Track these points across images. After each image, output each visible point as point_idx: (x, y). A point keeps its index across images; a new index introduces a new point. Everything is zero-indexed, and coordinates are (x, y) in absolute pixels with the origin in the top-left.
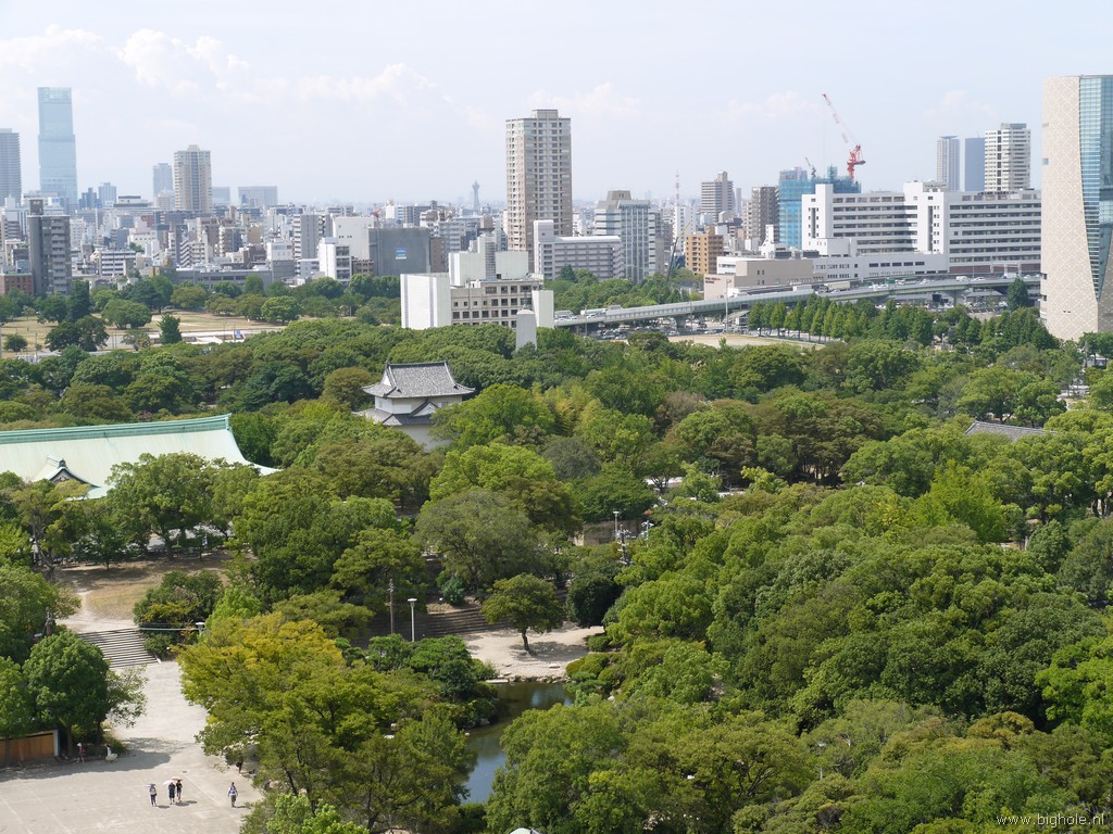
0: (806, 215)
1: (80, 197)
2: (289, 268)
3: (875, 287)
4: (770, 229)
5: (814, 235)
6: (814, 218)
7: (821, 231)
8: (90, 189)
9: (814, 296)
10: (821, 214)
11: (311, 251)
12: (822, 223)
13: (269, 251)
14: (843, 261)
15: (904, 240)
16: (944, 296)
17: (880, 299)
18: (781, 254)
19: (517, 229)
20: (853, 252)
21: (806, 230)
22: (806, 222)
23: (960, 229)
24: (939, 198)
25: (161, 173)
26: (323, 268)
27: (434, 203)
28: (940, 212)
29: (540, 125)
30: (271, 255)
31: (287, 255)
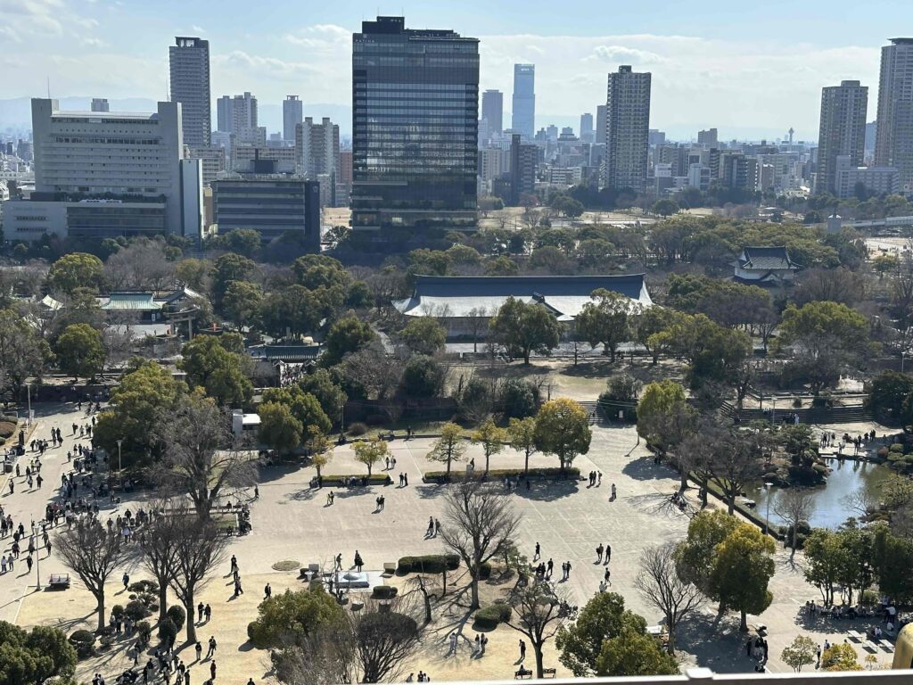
1: (536, 133)
2: (669, 182)
8: (543, 129)
11: (683, 172)
13: (656, 171)
19: (824, 161)
25: (586, 119)
26: (691, 183)
27: (764, 142)
29: (847, 91)
30: (657, 174)
31: (668, 174)
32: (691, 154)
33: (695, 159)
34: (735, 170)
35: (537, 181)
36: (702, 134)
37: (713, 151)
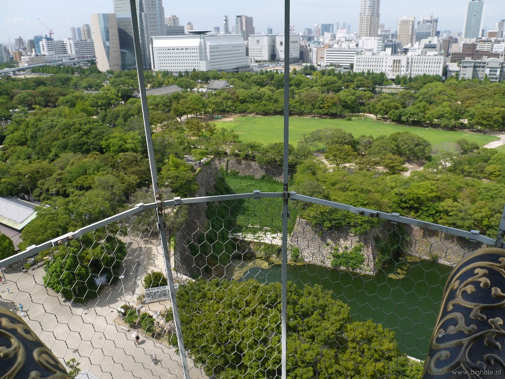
0: (41, 46)
3: (60, 62)
4: (33, 50)
5: (44, 51)
6: (43, 47)
7: (45, 49)
9: (46, 65)
10: (45, 46)
12: (45, 48)
14: (51, 56)
15: (65, 51)
16: (76, 63)
17: (61, 65)
18: (37, 55)
20: (54, 54)
21: (42, 50)
22: (41, 48)
23: (77, 48)
24: (72, 41)
28: (72, 45)
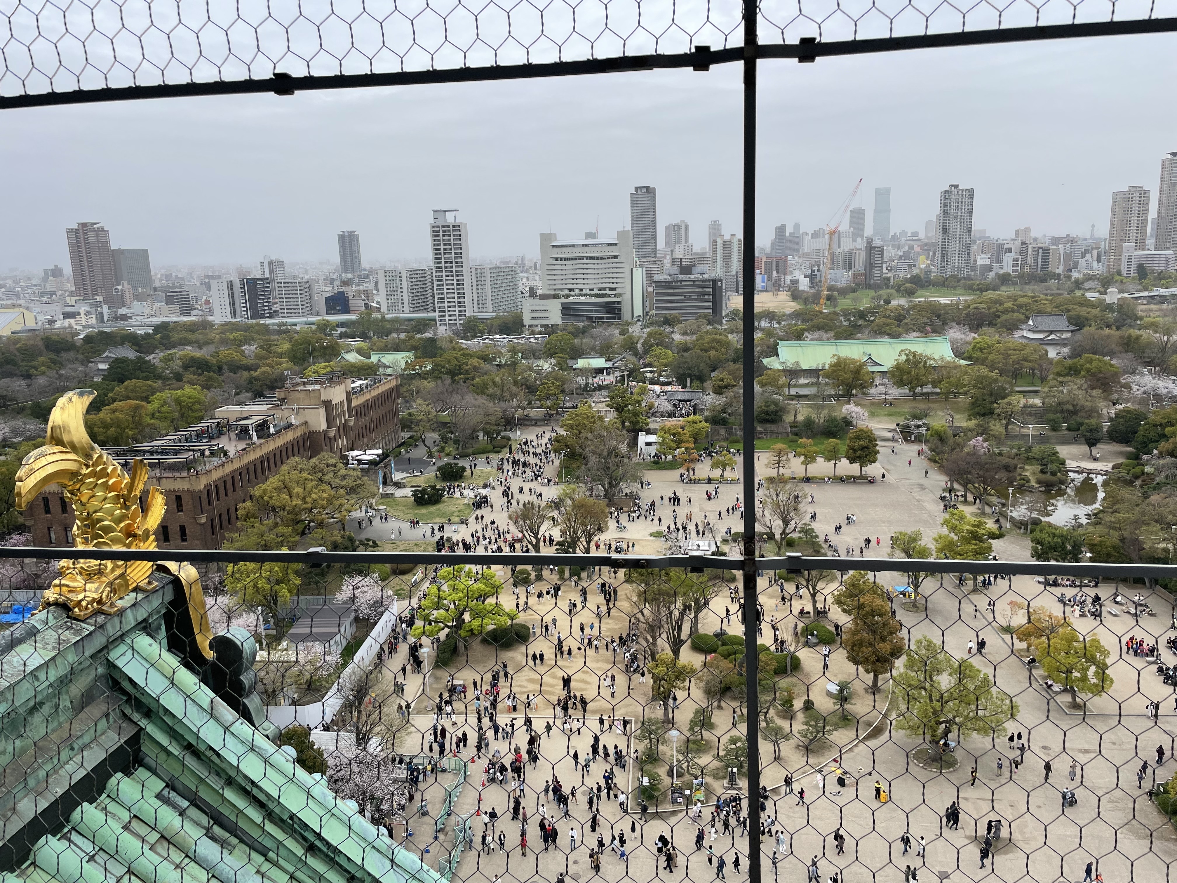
1: (890, 237)
2: (990, 268)
8: (895, 233)
11: (999, 260)
13: (978, 260)
19: (1113, 248)
26: (1005, 268)
29: (1133, 194)
30: (980, 262)
31: (987, 262)
32: (1006, 246)
33: (1009, 250)
34: (1040, 257)
35: (885, 271)
36: (1017, 232)
37: (1023, 243)
